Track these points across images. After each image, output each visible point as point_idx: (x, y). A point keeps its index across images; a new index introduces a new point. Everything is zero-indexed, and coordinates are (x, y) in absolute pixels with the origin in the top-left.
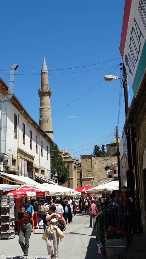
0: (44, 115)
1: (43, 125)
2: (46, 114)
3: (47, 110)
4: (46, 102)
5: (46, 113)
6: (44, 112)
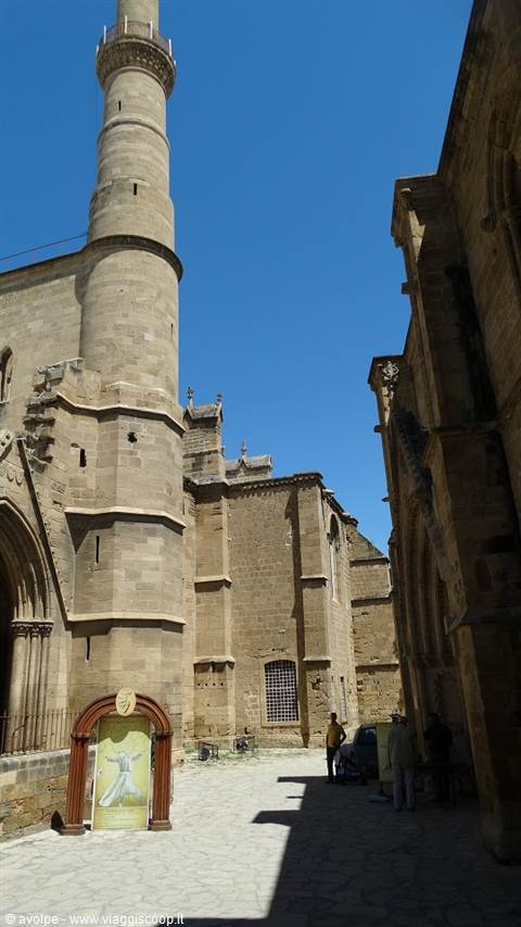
0: (118, 156)
1: (104, 211)
2: (130, 150)
3: (138, 133)
4: (132, 93)
5: (132, 146)
6: (121, 145)
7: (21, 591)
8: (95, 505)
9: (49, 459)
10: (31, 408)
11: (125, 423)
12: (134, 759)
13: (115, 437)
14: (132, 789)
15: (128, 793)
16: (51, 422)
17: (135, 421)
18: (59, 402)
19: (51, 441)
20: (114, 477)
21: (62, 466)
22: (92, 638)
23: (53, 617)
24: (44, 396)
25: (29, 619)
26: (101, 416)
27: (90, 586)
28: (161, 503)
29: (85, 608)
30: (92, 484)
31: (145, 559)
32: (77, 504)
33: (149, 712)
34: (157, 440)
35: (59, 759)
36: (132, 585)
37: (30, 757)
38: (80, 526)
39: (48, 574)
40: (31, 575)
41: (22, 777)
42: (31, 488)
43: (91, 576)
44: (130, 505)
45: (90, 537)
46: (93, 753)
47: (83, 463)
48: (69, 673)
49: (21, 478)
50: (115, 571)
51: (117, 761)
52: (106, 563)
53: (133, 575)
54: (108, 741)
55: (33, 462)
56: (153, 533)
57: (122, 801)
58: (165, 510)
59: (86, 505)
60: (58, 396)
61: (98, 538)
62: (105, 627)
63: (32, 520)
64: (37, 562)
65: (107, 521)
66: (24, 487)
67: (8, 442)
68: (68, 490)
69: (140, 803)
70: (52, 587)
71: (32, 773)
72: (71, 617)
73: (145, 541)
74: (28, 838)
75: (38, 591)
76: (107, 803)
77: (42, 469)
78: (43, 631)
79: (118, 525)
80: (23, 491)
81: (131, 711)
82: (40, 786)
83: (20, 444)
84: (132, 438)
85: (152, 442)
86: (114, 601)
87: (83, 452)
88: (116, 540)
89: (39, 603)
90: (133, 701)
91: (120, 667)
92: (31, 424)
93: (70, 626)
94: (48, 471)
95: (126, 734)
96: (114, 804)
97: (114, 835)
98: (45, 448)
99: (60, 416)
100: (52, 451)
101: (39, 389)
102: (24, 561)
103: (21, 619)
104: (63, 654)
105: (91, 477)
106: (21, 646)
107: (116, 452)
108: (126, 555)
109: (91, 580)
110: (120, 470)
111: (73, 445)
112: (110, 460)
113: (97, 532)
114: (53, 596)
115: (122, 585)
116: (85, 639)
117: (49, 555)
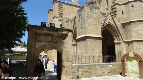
7: (115, 37)
8: (126, 21)
9: (116, 14)
10: (112, 7)
11: (130, 4)
12: (135, 65)
13: (129, 7)
14: (135, 70)
15: (134, 71)
16: (115, 8)
17: (133, 3)
18: (116, 4)
19: (116, 11)
20: (130, 15)
21: (119, 15)
22: (129, 44)
23: (121, 41)
24: (114, 4)
25: (117, 41)
26: (125, 4)
27: (128, 35)
28: (141, 18)
29: (127, 39)
30: (125, 17)
31: (138, 29)
32: (123, 21)
33: (137, 57)
34: (138, 5)
35: (120, 64)
36: (136, 34)
37: (114, 63)
38: (124, 25)
39: (119, 34)
40: (116, 34)
41: (113, 66)
42: (113, 20)
43: (127, 33)
44: (134, 19)
45: (126, 27)
46: (126, 63)
47: (123, 14)
48: (126, 50)
49: (111, 19)
50: (132, 32)
51: (131, 65)
52: (130, 31)
53: (136, 32)
54: (129, 61)
55: (113, 16)
56: (140, 24)
57: (133, 72)
58: (142, 19)
59: (125, 21)
60: (116, 3)
61: (128, 27)
62: (132, 42)
63: (115, 25)
64: (117, 32)
65: (129, 23)
66: (112, 20)
67: (108, 13)
68: (121, 19)
69: (137, 73)
70: (120, 36)
71: (115, 66)
72: (125, 41)
73: (138, 26)
74: (115, 76)
75: (118, 37)
76: (130, 72)
77: (115, 16)
78: (120, 43)
79: (131, 23)
80: (112, 21)
81: (132, 56)
82: (117, 68)
83: (110, 13)
84: (132, 6)
85: (137, 6)
86: (133, 37)
87: (123, 12)
88: (132, 26)
89: (118, 39)
90: (133, 55)
91: (136, 49)
92: (112, 9)
93: (125, 42)
94: (116, 16)
95: (132, 60)
96: (131, 72)
97: (131, 78)
98: (115, 13)
99: (117, 6)
100: (116, 13)
101: (113, 3)
102: (114, 32)
103: (115, 42)
104: (124, 47)
105: (125, 16)
106: (116, 46)
107: (129, 10)
108: (134, 29)
109: (128, 34)
110: (130, 13)
111: (121, 11)
112: (128, 12)
113: (128, 26)
114: (121, 37)
115: (134, 34)
116: (128, 44)
117: (119, 31)
